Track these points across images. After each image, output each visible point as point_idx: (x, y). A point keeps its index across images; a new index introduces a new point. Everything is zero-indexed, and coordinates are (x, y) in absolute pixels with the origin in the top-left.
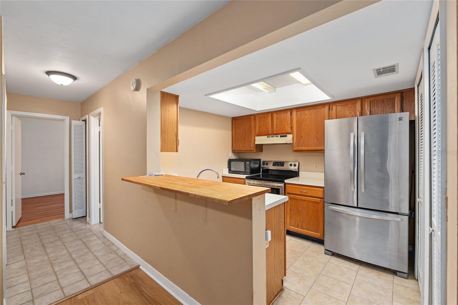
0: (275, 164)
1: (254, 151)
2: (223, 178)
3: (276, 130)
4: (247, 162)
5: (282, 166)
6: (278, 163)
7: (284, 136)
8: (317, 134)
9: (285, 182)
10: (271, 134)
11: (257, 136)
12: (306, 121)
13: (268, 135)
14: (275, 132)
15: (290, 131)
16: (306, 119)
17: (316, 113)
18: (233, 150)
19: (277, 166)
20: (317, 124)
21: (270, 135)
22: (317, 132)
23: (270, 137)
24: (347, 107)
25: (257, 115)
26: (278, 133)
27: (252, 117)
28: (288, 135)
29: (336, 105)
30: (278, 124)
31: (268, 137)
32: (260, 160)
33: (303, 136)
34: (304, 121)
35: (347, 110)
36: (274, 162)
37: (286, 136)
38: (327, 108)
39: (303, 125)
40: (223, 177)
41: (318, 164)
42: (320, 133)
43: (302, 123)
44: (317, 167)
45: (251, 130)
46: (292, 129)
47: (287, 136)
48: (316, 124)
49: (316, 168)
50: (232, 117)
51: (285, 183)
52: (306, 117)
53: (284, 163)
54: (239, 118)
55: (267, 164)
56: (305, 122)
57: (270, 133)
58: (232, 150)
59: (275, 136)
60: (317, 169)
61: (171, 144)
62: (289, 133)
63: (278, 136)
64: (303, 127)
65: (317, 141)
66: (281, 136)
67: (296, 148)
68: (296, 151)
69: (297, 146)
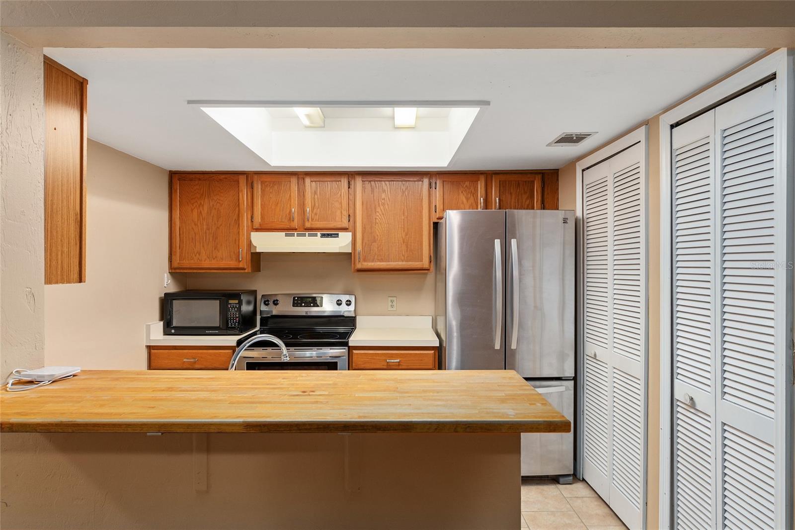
0: (299, 301)
1: (246, 271)
2: (153, 351)
3: (312, 220)
4: (231, 301)
6: (305, 299)
7: (330, 233)
8: (406, 235)
9: (350, 345)
10: (297, 228)
11: (257, 230)
12: (383, 204)
13: (289, 230)
14: (308, 225)
15: (345, 224)
16: (383, 201)
17: (406, 190)
18: (175, 265)
19: (304, 306)
20: (406, 214)
22: (406, 230)
23: (293, 235)
24: (463, 187)
25: (256, 176)
26: (314, 226)
27: (242, 180)
28: (341, 234)
29: (445, 180)
30: (317, 205)
31: (286, 235)
32: (254, 293)
33: (377, 237)
34: (379, 206)
35: (462, 192)
36: (294, 298)
37: (337, 236)
38: (426, 181)
39: (377, 214)
40: (149, 348)
41: (395, 299)
42: (413, 234)
43: (375, 209)
44: (394, 304)
45: (237, 212)
46: (351, 220)
47: (338, 234)
48: (404, 214)
49: (392, 306)
50: (170, 171)
51: (349, 347)
52: (383, 196)
53: (322, 298)
54: (198, 176)
55: (276, 303)
56: (382, 207)
57: (295, 224)
58: (172, 268)
59: (307, 233)
60: (395, 309)
61: (62, 252)
62: (345, 229)
63: (316, 235)
64: (377, 217)
65: (407, 250)
66: (323, 236)
67: (362, 264)
68: (359, 271)
69: (365, 260)
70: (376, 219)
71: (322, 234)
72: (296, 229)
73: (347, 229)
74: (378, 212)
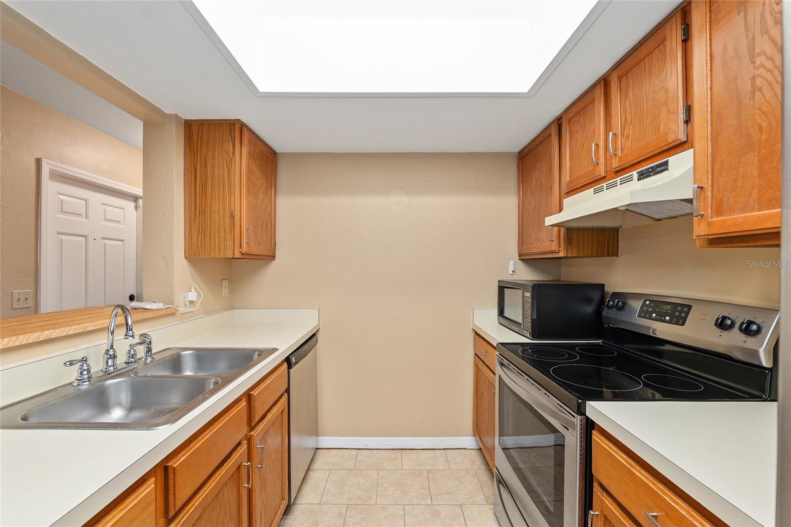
0: (651, 308)
1: (559, 255)
2: (475, 335)
3: (622, 151)
4: (525, 294)
5: (677, 323)
6: (661, 306)
7: (653, 168)
10: (602, 175)
11: (569, 194)
13: (596, 183)
14: (616, 164)
15: (680, 133)
19: (655, 319)
21: (603, 179)
23: (600, 190)
25: (564, 117)
26: (626, 162)
27: (554, 129)
28: (672, 160)
30: (628, 117)
31: (596, 192)
32: (600, 288)
36: (646, 301)
37: (664, 167)
40: (474, 332)
47: (666, 163)
50: (518, 153)
53: (690, 307)
54: (529, 147)
55: (623, 307)
57: (601, 169)
58: (520, 255)
59: (619, 179)
62: (679, 147)
63: (630, 179)
66: (642, 176)
67: (709, 224)
68: (718, 241)
69: (718, 211)
70: (753, 79)
71: (640, 172)
72: (605, 177)
73: (685, 142)
74: (763, 53)
